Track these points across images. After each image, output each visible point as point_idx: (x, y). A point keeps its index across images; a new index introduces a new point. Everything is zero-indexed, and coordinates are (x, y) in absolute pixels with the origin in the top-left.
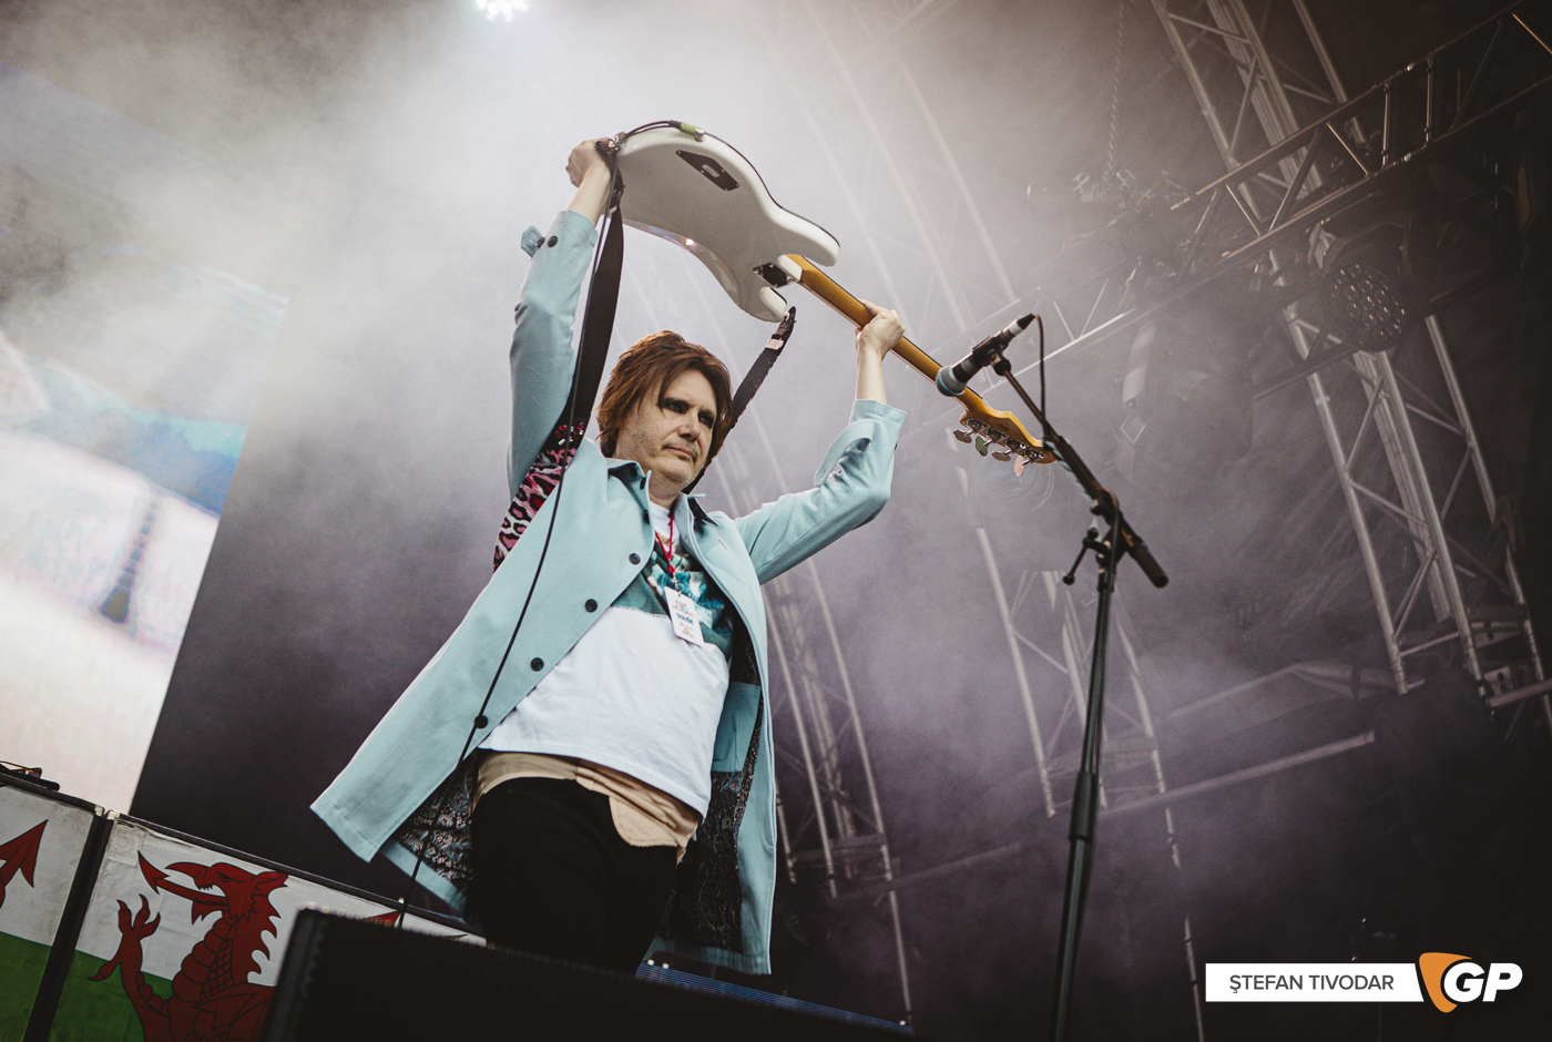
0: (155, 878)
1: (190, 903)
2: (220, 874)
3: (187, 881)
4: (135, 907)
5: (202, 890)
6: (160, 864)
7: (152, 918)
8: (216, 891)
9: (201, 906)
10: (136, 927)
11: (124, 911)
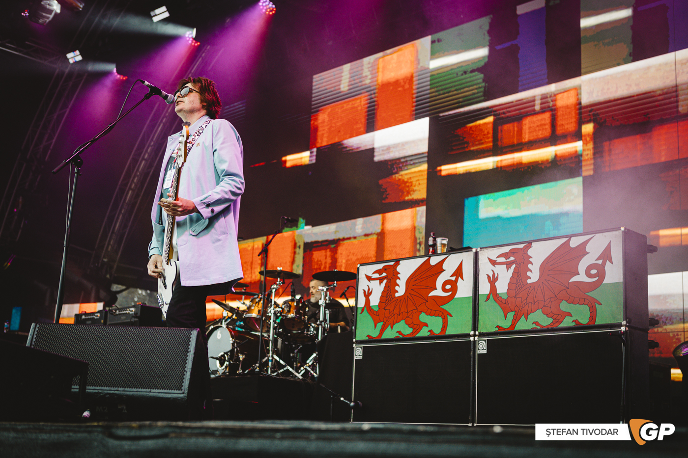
0: (493, 263)
1: (505, 266)
2: (512, 252)
3: (503, 260)
4: (491, 275)
5: (508, 260)
6: (494, 258)
7: (496, 276)
8: (512, 259)
9: (508, 265)
10: (493, 280)
11: (489, 277)
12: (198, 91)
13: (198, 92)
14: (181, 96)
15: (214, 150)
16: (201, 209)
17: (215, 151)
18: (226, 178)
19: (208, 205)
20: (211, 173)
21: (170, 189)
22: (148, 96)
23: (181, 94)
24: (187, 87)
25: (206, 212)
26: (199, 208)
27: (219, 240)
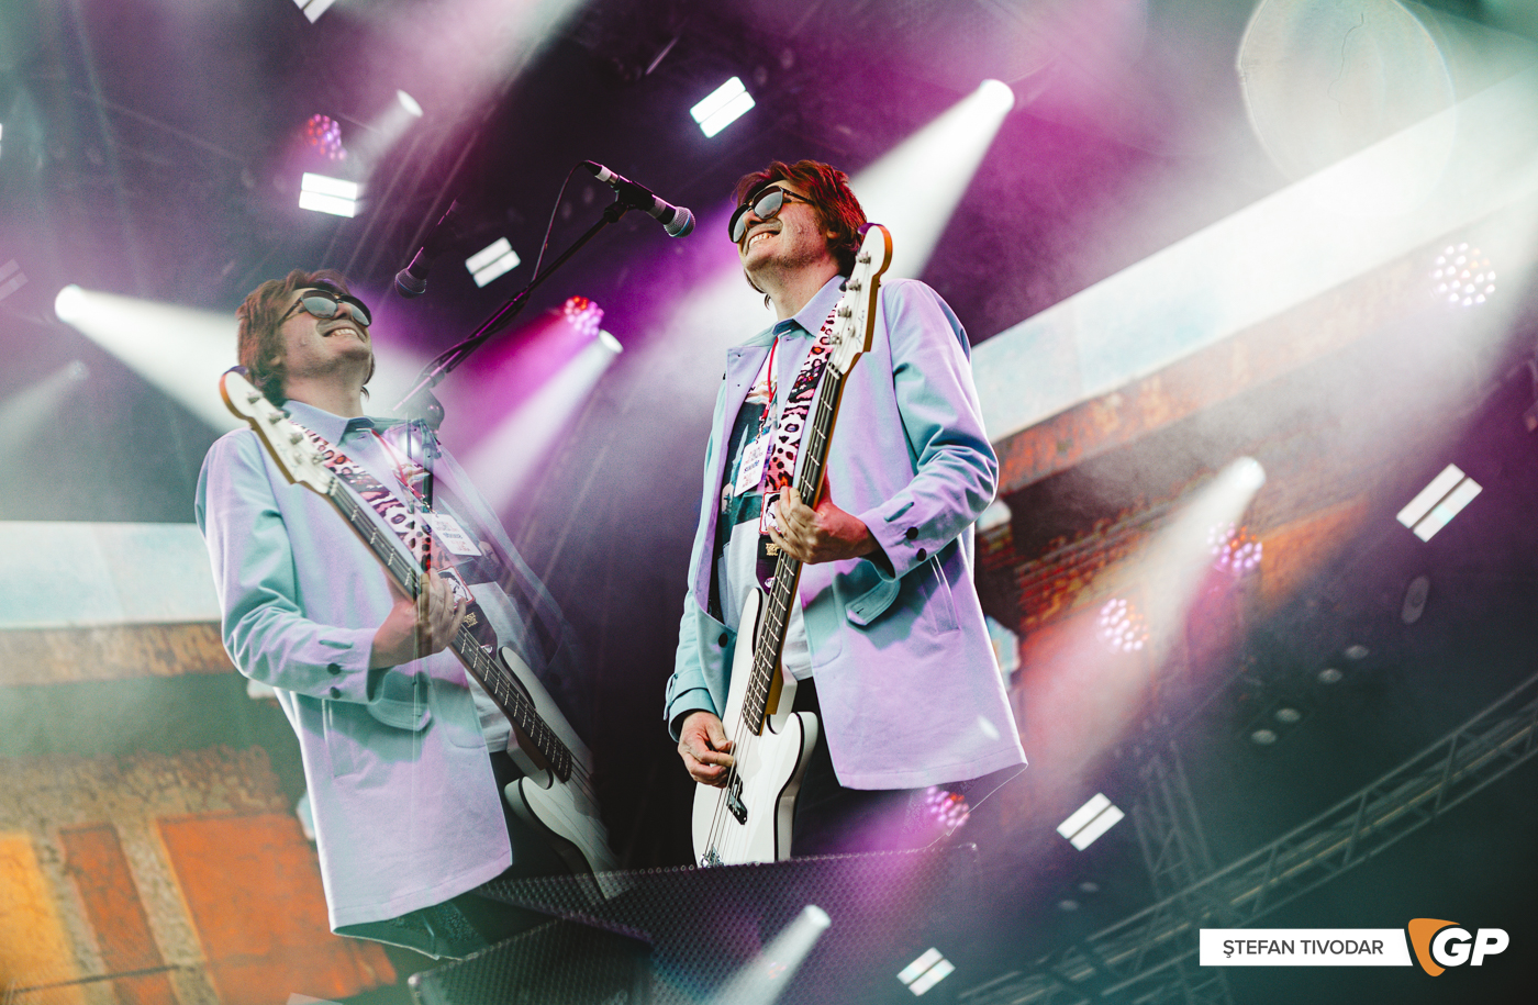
12: (809, 198)
13: (806, 201)
14: (757, 219)
15: (895, 368)
16: (892, 546)
17: (901, 369)
18: (946, 450)
19: (912, 534)
20: (891, 438)
21: (759, 492)
22: (612, 215)
23: (756, 215)
24: (777, 189)
25: (901, 556)
26: (885, 542)
27: (936, 648)
